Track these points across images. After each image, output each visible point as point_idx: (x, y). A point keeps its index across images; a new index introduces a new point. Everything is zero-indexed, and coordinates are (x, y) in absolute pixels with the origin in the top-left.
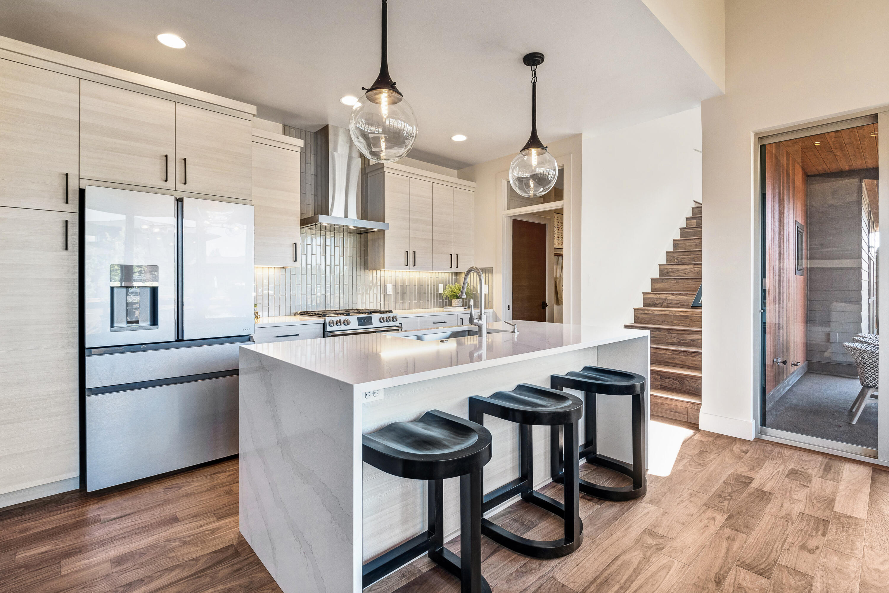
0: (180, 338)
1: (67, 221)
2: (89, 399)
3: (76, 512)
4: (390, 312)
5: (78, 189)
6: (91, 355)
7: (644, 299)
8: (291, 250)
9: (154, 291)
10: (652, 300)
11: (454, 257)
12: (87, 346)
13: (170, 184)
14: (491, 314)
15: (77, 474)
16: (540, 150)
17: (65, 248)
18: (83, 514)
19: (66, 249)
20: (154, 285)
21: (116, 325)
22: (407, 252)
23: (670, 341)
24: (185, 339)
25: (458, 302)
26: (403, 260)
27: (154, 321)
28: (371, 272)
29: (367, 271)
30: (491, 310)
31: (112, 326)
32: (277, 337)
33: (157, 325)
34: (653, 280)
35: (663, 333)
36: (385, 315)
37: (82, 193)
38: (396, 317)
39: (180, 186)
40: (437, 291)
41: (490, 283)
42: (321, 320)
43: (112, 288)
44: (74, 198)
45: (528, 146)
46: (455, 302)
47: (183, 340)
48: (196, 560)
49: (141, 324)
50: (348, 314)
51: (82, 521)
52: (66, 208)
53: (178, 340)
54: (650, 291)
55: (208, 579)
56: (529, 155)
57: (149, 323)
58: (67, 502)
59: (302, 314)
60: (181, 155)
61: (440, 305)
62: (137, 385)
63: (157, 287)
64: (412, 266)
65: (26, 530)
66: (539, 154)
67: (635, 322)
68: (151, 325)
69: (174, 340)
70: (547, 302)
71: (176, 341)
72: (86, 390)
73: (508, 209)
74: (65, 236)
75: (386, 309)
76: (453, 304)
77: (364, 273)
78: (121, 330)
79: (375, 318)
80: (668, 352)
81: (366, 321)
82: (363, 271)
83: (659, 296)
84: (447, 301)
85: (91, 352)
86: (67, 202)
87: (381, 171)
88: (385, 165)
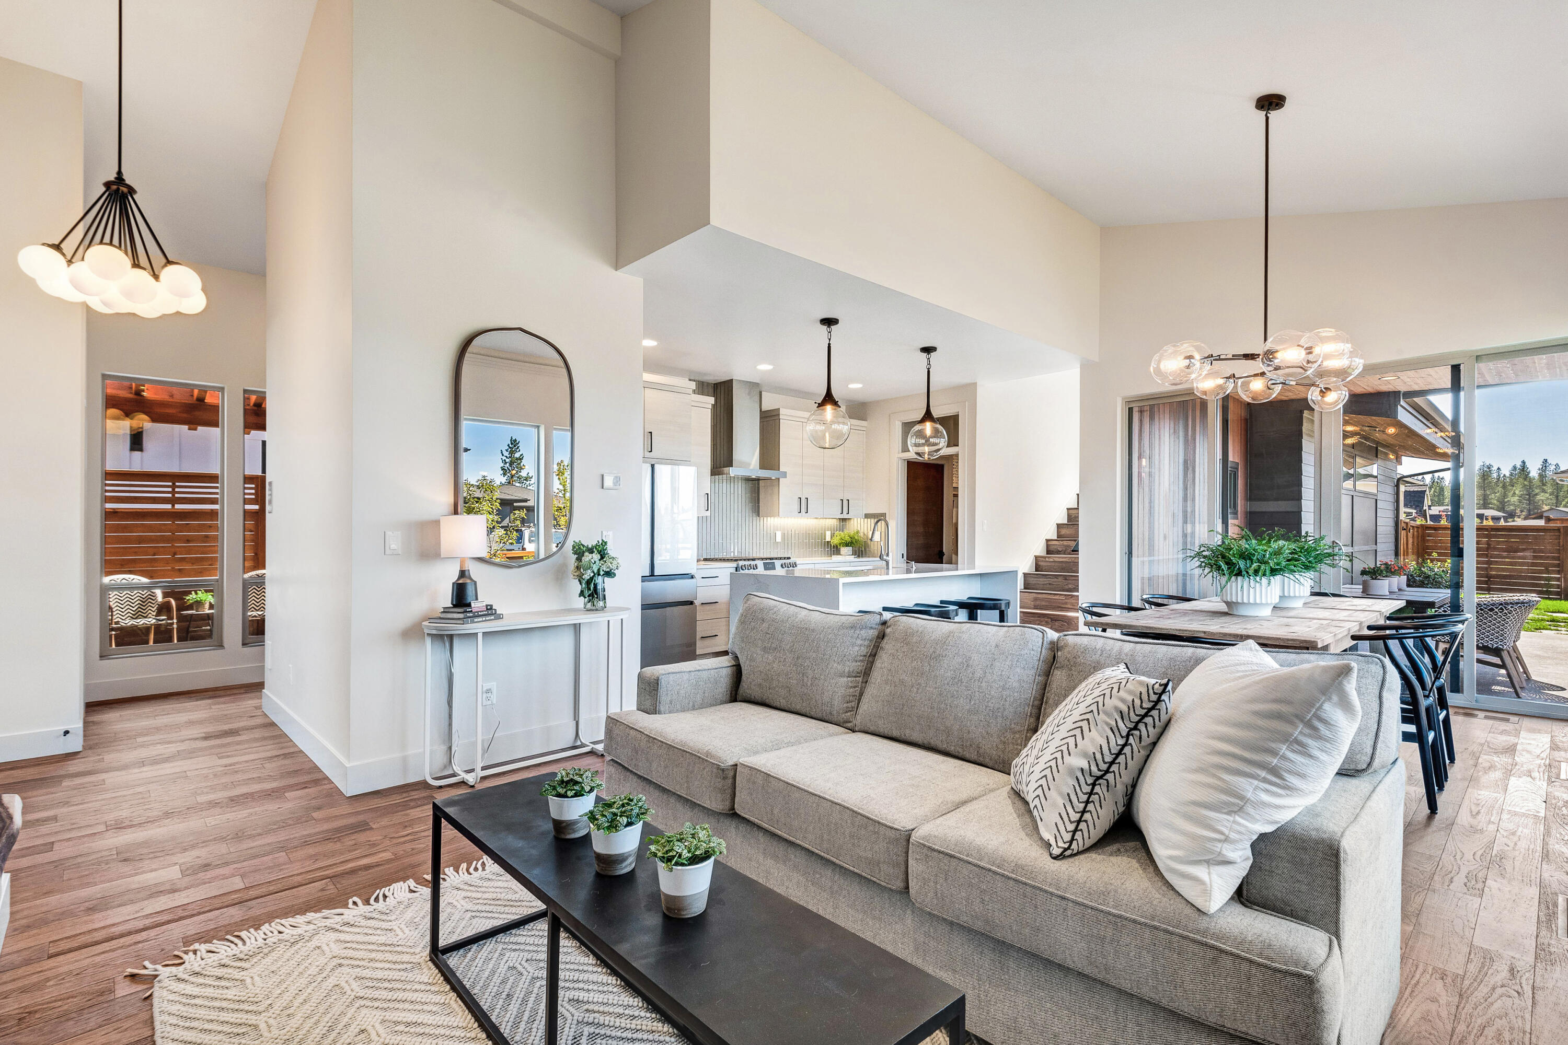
0: (652, 574)
4: (789, 558)
7: (1048, 546)
8: (704, 500)
10: (1055, 547)
11: (845, 503)
22: (801, 498)
23: (1066, 587)
24: (656, 574)
25: (847, 551)
26: (796, 507)
28: (764, 518)
29: (759, 518)
32: (703, 578)
34: (1059, 526)
35: (1060, 579)
36: (787, 561)
38: (795, 563)
39: (648, 454)
40: (825, 539)
42: (734, 564)
47: (654, 575)
50: (755, 560)
54: (1055, 538)
59: (713, 560)
60: (648, 428)
61: (828, 553)
64: (803, 513)
70: (944, 551)
73: (901, 451)
76: (842, 552)
77: (757, 520)
79: (778, 563)
80: (1062, 597)
81: (770, 566)
82: (755, 518)
83: (1062, 542)
84: (835, 550)
87: (777, 418)
88: (782, 411)
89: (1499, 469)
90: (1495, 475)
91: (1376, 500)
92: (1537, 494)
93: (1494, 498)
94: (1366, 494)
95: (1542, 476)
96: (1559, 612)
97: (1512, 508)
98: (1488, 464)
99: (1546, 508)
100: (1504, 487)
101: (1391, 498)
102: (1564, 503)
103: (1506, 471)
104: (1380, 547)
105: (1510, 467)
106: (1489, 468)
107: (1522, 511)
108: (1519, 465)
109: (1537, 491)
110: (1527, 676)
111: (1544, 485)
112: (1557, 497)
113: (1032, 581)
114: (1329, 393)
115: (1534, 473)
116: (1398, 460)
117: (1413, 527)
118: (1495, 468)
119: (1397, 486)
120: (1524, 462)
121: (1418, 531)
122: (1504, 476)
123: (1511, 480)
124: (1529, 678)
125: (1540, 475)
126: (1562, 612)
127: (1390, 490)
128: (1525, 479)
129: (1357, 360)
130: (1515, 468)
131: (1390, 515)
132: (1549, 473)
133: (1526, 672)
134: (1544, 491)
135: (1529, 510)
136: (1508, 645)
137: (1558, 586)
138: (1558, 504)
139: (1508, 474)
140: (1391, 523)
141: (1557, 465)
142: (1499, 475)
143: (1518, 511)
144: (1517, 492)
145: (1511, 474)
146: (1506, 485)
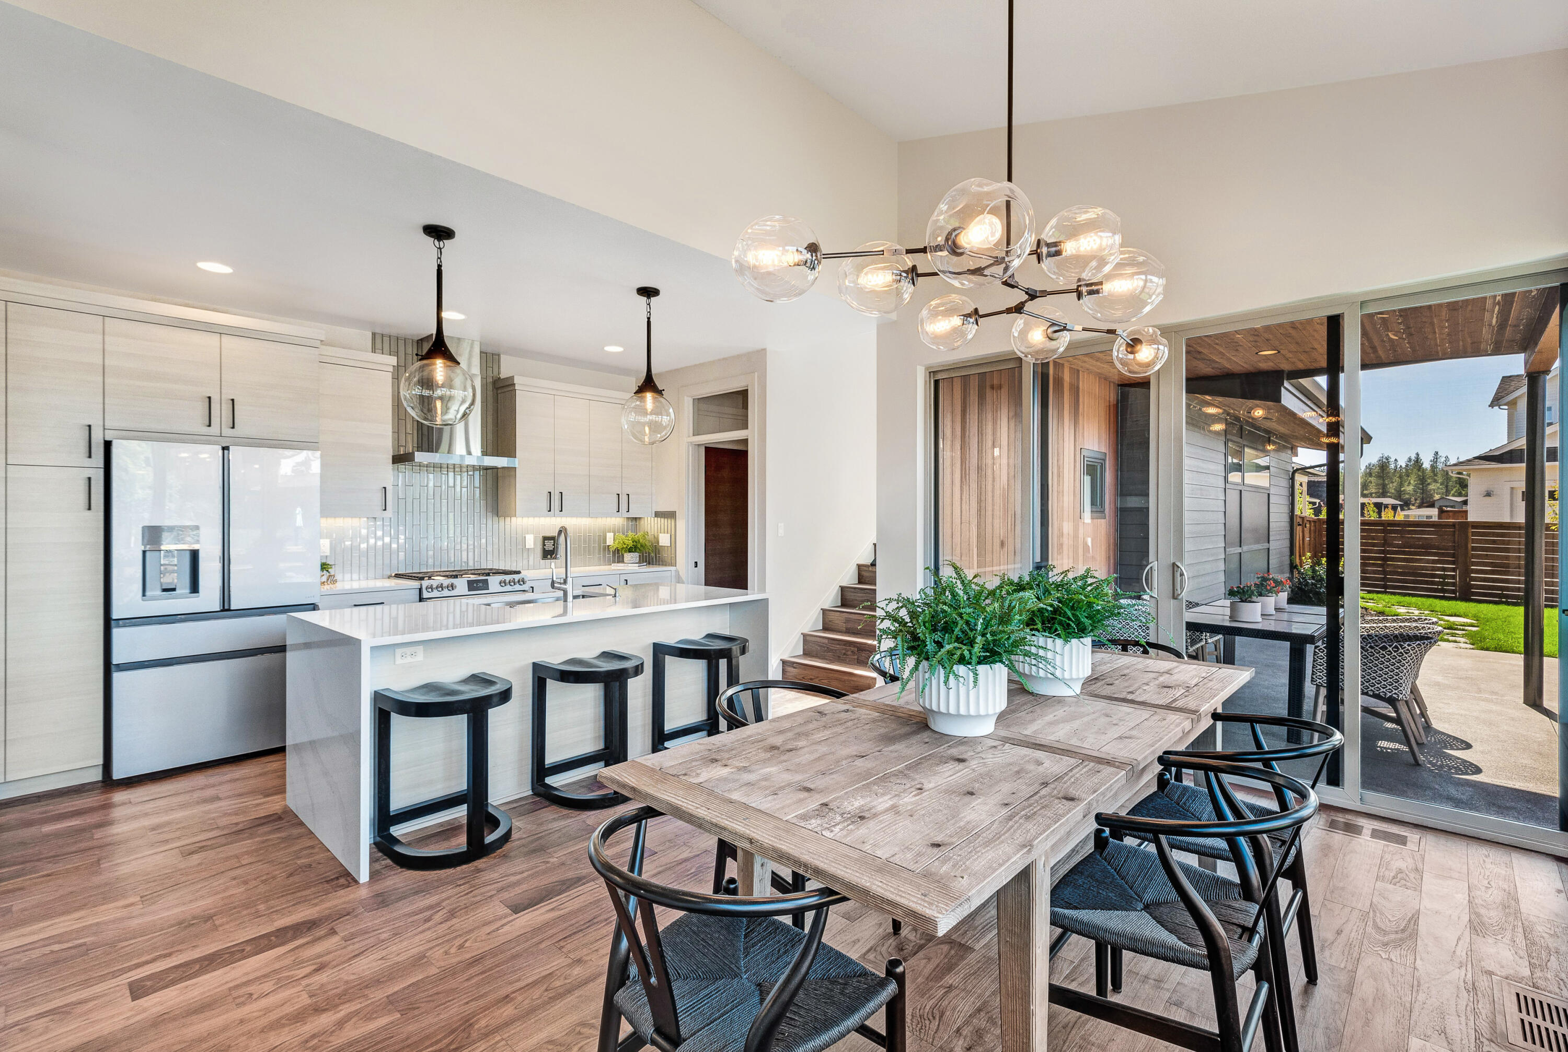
0: (226, 607)
1: (89, 479)
2: (117, 676)
3: (103, 797)
4: (519, 572)
5: (102, 442)
6: (118, 626)
8: (379, 496)
9: (195, 555)
11: (624, 499)
12: (114, 617)
13: (215, 429)
14: (673, 573)
15: (100, 761)
16: (655, 395)
17: (87, 507)
18: (111, 798)
19: (89, 509)
20: (196, 547)
21: (148, 593)
22: (550, 493)
24: (232, 608)
25: (632, 557)
26: (545, 505)
27: (195, 587)
28: (502, 519)
29: (496, 519)
30: (673, 568)
31: (144, 595)
32: (355, 605)
33: (198, 592)
36: (508, 578)
37: (108, 445)
38: (524, 579)
39: (227, 432)
40: (604, 541)
41: (673, 533)
42: (416, 584)
43: (144, 552)
44: (99, 452)
45: (641, 390)
46: (628, 557)
47: (229, 610)
48: (237, 824)
49: (178, 592)
50: (456, 577)
51: (108, 804)
52: (87, 462)
53: (223, 610)
55: (247, 835)
56: (643, 400)
57: (188, 591)
58: (88, 791)
59: (398, 576)
60: (228, 394)
61: (609, 560)
62: (174, 661)
63: (198, 550)
64: (557, 511)
65: (45, 812)
66: (654, 398)
67: (860, 582)
68: (191, 593)
69: (219, 610)
71: (222, 611)
72: (113, 666)
73: (694, 435)
74: (87, 495)
75: (514, 569)
76: (626, 560)
77: (491, 523)
78: (154, 598)
79: (494, 581)
81: (480, 585)
82: (490, 518)
84: (618, 556)
85: (119, 623)
86: (90, 456)
87: (510, 388)
88: (517, 380)
89: (1396, 460)
90: (1392, 466)
91: (1269, 494)
92: (1429, 484)
93: (1392, 488)
94: (1257, 489)
95: (1433, 467)
96: (1455, 615)
97: (1407, 496)
98: (1386, 455)
99: (1437, 497)
100: (1400, 477)
101: (1286, 492)
102: (1452, 492)
103: (1402, 463)
104: (1273, 545)
105: (1406, 459)
106: (1387, 459)
107: (1416, 500)
108: (1413, 458)
109: (1429, 481)
110: (1426, 721)
111: (1435, 475)
112: (1447, 486)
113: (850, 596)
114: (1139, 347)
115: (1427, 465)
116: (1293, 450)
117: (1310, 521)
118: (1392, 460)
119: (1292, 479)
120: (1418, 454)
121: (1315, 526)
122: (1401, 466)
123: (1407, 470)
124: (1428, 727)
125: (1432, 466)
126: (1458, 616)
127: (1285, 483)
128: (1419, 470)
129: (1155, 279)
130: (1410, 460)
131: (1285, 510)
132: (1440, 466)
133: (1423, 714)
134: (1436, 481)
135: (1422, 499)
136: (1405, 693)
137: (1454, 584)
138: (1448, 492)
139: (1404, 466)
140: (1285, 518)
141: (1447, 457)
142: (1396, 466)
143: (1413, 499)
144: (1412, 482)
145: (1407, 465)
146: (1403, 475)
